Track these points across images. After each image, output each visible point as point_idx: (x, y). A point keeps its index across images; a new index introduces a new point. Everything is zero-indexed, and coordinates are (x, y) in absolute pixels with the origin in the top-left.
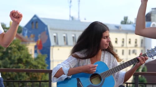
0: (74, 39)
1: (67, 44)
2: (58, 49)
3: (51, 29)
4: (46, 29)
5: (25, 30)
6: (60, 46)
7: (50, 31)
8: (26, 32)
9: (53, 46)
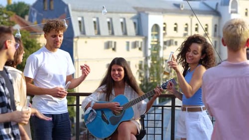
0: (111, 25)
1: (99, 33)
2: (86, 42)
3: (73, 10)
4: (66, 10)
5: (34, 12)
6: (89, 37)
7: (71, 13)
8: (35, 15)
9: (78, 37)
